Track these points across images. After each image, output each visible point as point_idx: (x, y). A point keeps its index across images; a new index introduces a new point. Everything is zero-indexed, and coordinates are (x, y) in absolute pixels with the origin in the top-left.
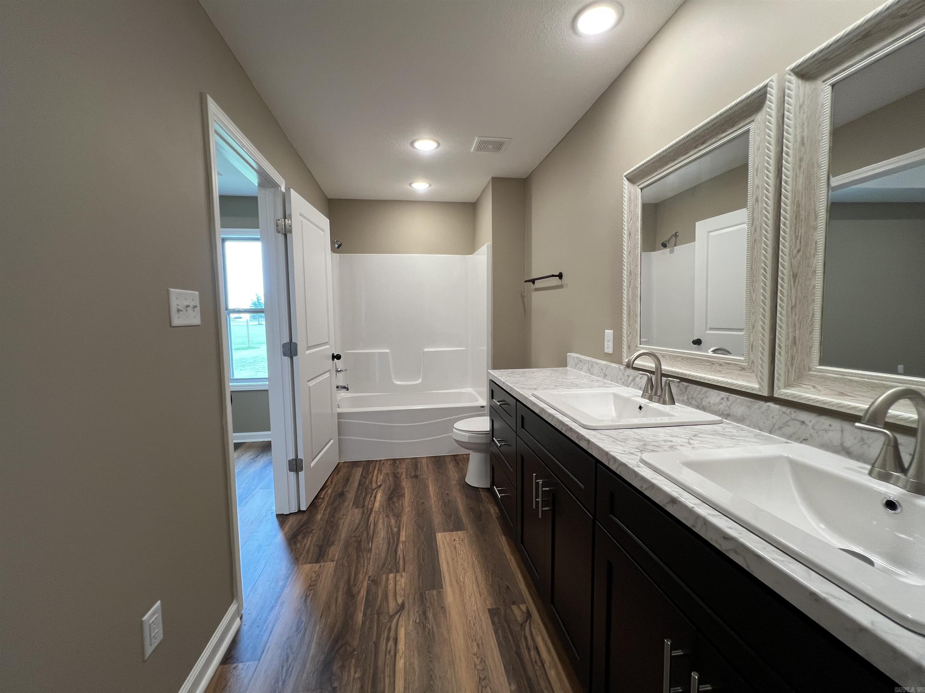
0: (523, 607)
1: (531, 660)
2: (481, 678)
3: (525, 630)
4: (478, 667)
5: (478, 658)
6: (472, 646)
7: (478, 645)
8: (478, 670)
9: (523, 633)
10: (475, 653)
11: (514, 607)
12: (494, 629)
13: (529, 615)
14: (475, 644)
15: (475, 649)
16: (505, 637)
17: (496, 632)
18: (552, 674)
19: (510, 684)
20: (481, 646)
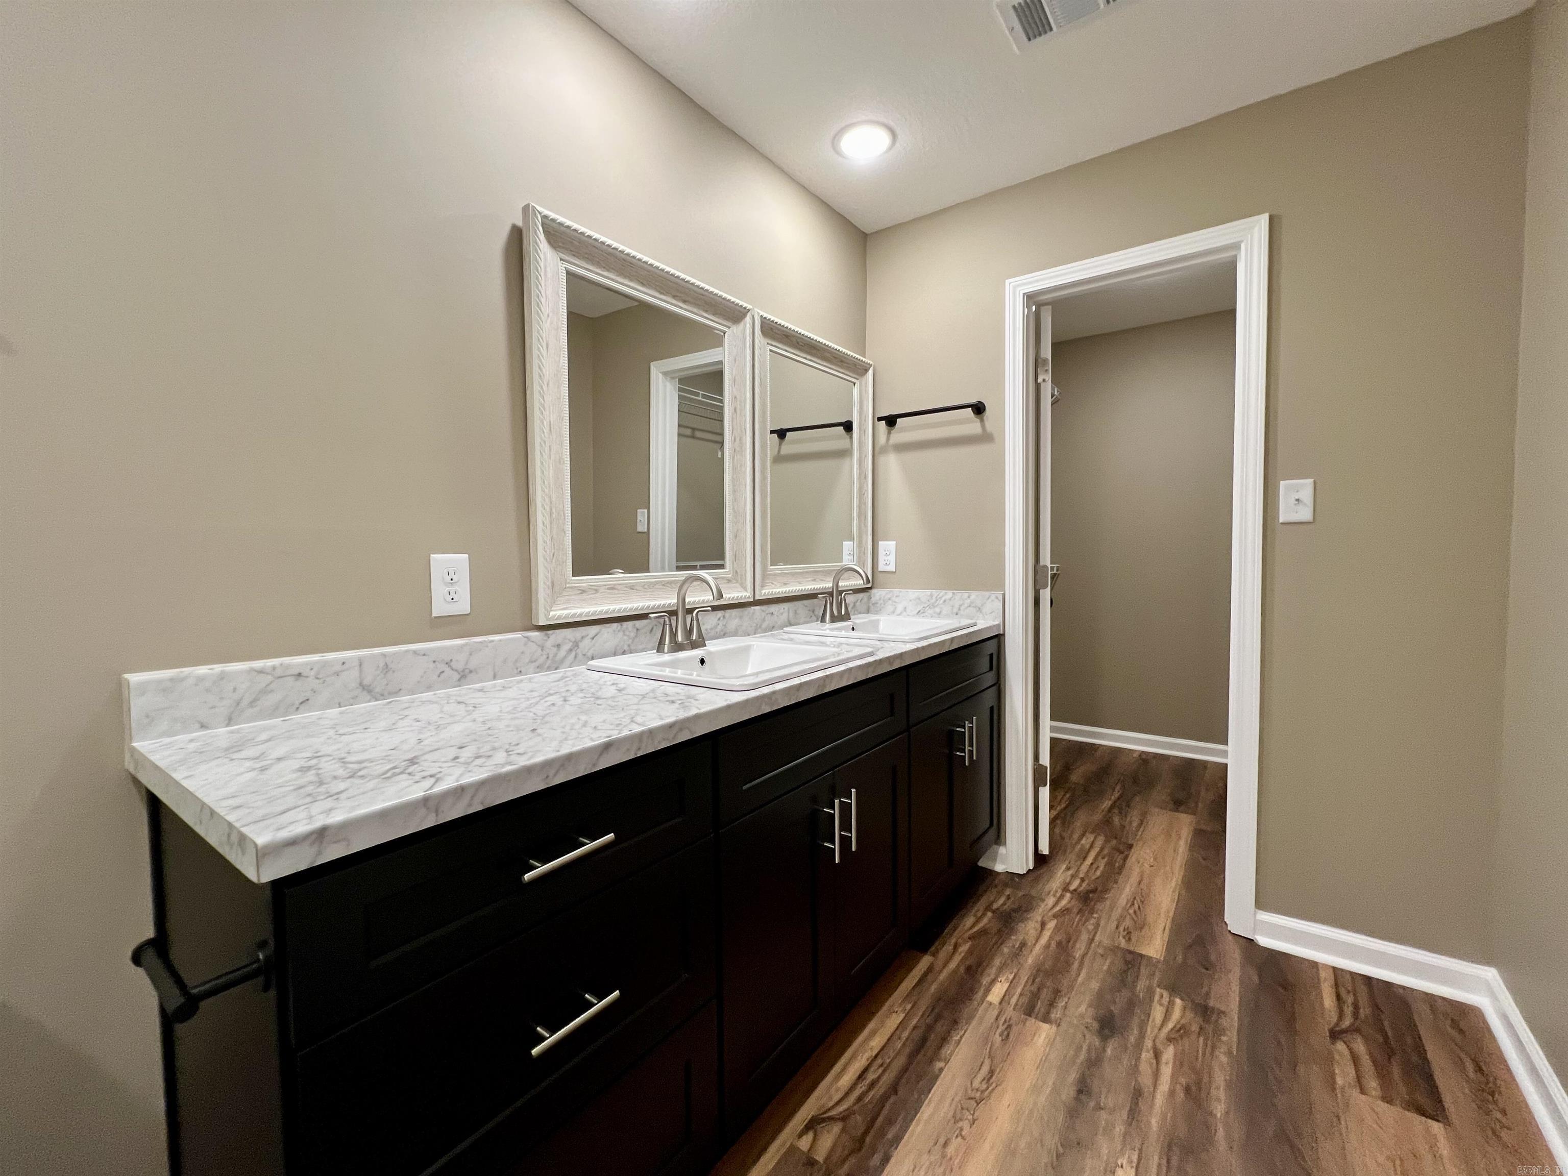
0: (804, 1143)
1: (884, 1071)
2: (976, 1101)
3: (848, 1109)
4: (970, 1117)
5: (961, 1130)
6: (957, 1151)
7: (945, 1145)
8: (973, 1115)
9: (855, 1108)
10: (959, 1138)
11: (820, 1156)
12: (896, 1148)
13: (813, 1125)
14: (950, 1150)
15: (955, 1143)
16: (890, 1122)
17: (898, 1139)
18: (876, 1043)
19: (941, 1070)
20: (942, 1141)
